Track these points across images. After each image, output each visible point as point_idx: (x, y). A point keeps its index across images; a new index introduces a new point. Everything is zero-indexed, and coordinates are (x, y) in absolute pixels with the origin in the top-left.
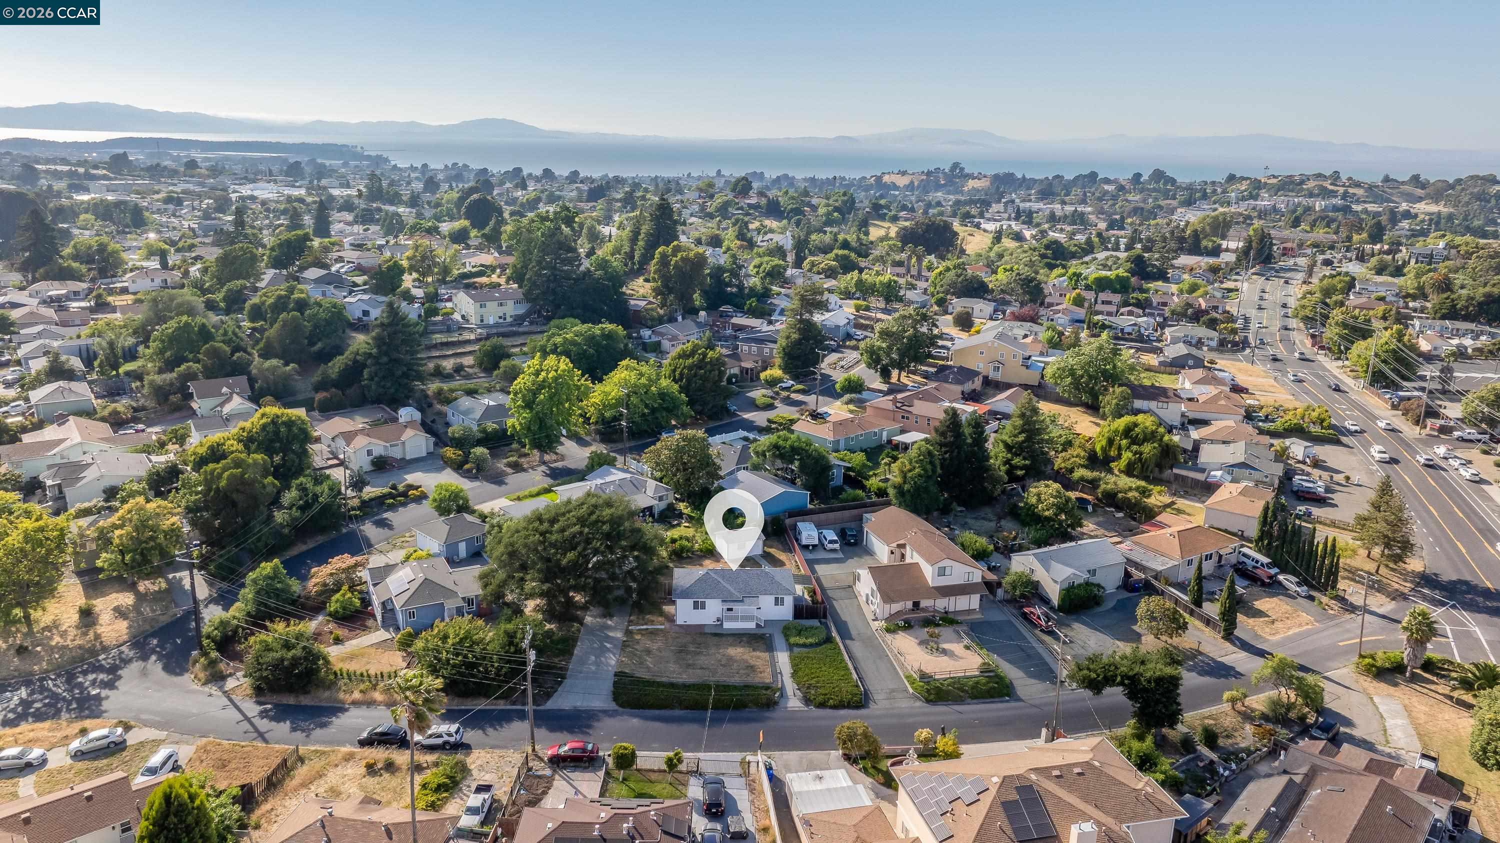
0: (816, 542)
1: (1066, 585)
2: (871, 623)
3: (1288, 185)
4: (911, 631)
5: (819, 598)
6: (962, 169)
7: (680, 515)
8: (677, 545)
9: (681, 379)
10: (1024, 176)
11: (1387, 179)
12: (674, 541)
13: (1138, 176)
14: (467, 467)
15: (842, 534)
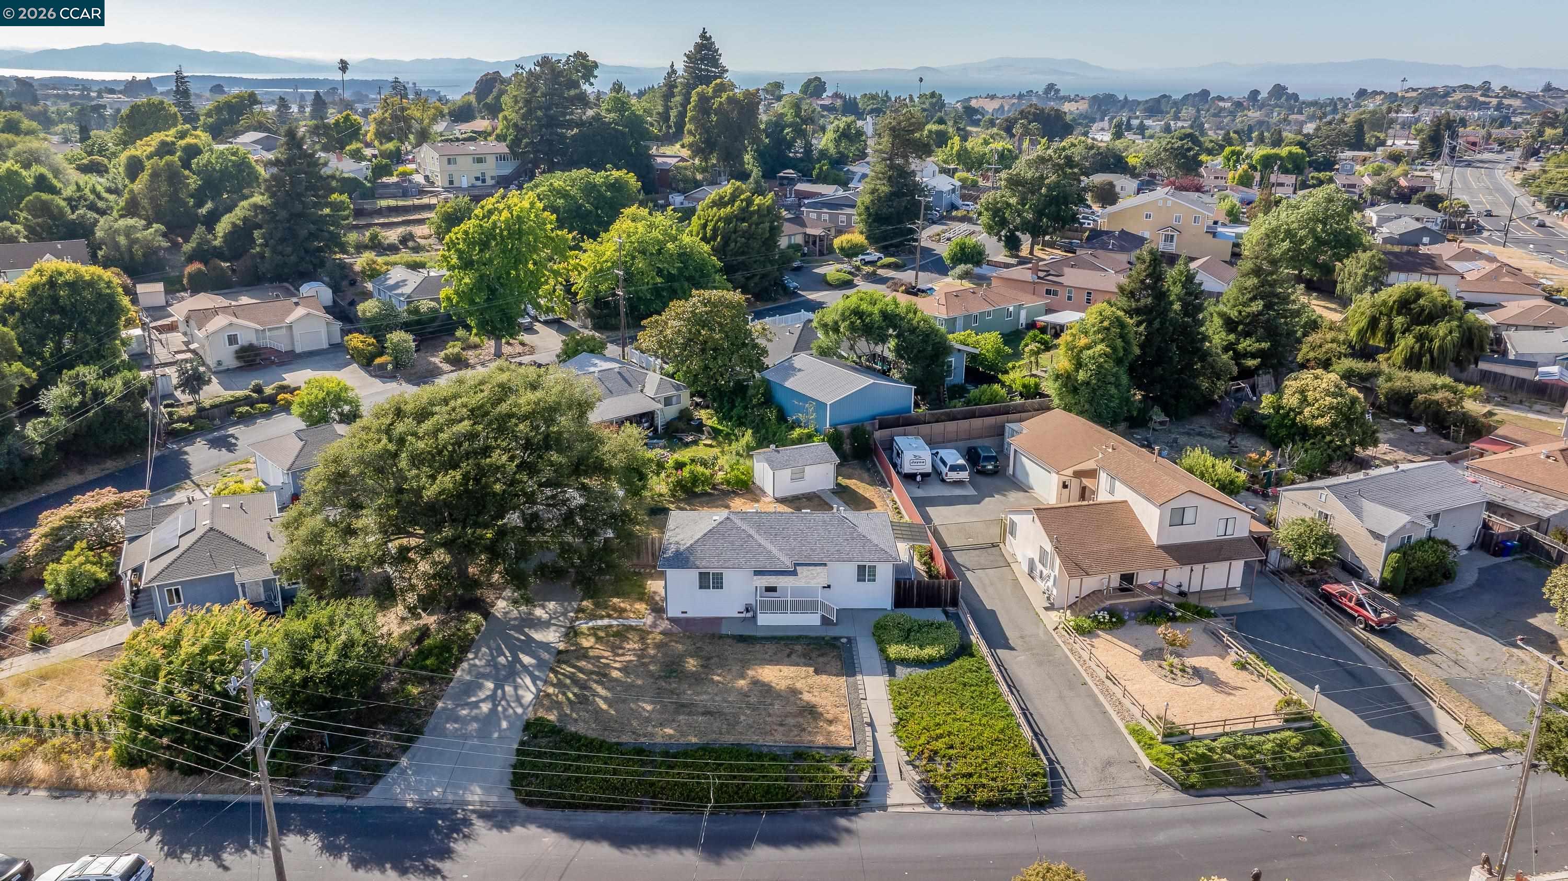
0: (928, 468)
1: (1396, 543)
2: (1042, 613)
3: (1433, 97)
4: (1121, 631)
5: (941, 566)
6: (1057, 91)
7: (699, 428)
8: (686, 472)
9: (714, 238)
10: (1126, 98)
11: (1548, 88)
12: (680, 466)
13: (1256, 92)
14: (378, 361)
15: (972, 456)
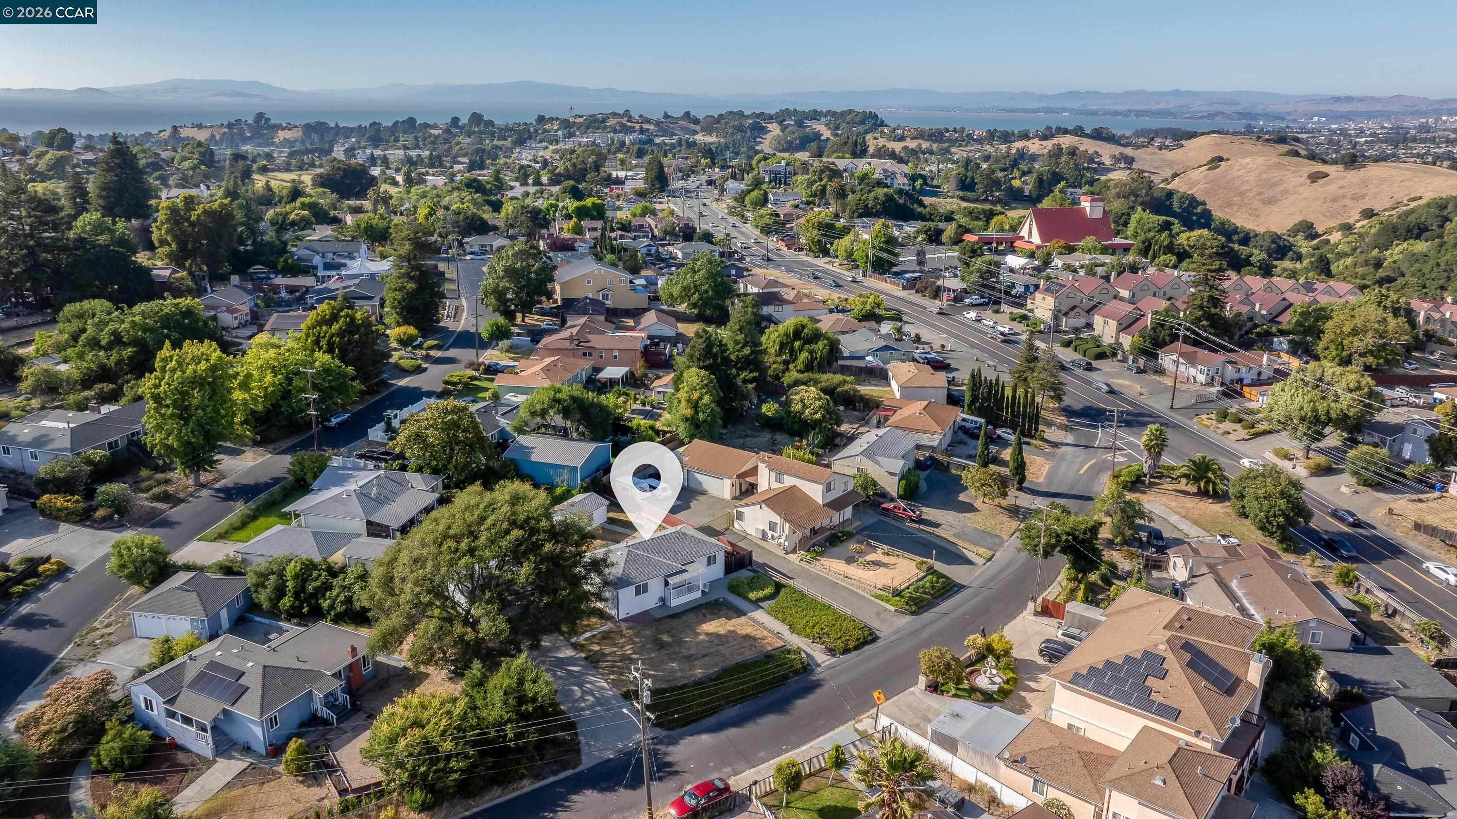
1: (901, 475)
2: (787, 557)
3: (594, 123)
6: (268, 120)
10: (337, 125)
11: (666, 116)
13: (455, 120)
14: (101, 514)
